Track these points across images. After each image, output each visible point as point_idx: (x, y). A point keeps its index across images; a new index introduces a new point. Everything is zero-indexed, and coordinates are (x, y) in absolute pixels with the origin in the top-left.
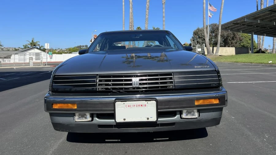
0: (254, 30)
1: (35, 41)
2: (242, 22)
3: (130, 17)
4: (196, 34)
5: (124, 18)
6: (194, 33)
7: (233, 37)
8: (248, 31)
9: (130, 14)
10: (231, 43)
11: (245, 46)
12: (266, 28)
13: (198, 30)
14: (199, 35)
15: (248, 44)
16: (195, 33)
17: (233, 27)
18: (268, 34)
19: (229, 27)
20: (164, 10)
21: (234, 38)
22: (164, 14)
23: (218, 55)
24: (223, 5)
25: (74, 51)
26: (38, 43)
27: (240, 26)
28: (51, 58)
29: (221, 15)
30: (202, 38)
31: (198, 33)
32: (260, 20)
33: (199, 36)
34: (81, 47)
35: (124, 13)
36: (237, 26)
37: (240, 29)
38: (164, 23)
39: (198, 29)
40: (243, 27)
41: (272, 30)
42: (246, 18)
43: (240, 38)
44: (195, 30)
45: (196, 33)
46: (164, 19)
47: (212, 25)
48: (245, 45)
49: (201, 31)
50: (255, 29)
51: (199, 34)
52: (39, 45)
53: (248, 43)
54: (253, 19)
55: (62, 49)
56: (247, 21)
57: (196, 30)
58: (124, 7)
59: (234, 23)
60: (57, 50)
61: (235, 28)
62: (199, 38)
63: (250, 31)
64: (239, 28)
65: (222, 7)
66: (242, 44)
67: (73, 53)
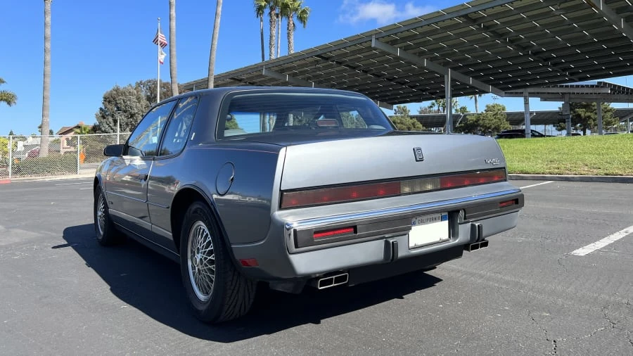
2: (252, 78)
4: (109, 102)
6: (105, 99)
13: (115, 92)
14: (119, 105)
16: (108, 99)
20: (48, 19)
22: (48, 31)
24: (217, 30)
30: (126, 111)
31: (117, 99)
39: (117, 90)
42: (266, 69)
44: (107, 92)
45: (112, 99)
46: (48, 45)
47: (150, 82)
49: (123, 93)
51: (118, 102)
54: (277, 71)
56: (267, 74)
57: (111, 91)
59: (232, 79)
65: (217, 36)
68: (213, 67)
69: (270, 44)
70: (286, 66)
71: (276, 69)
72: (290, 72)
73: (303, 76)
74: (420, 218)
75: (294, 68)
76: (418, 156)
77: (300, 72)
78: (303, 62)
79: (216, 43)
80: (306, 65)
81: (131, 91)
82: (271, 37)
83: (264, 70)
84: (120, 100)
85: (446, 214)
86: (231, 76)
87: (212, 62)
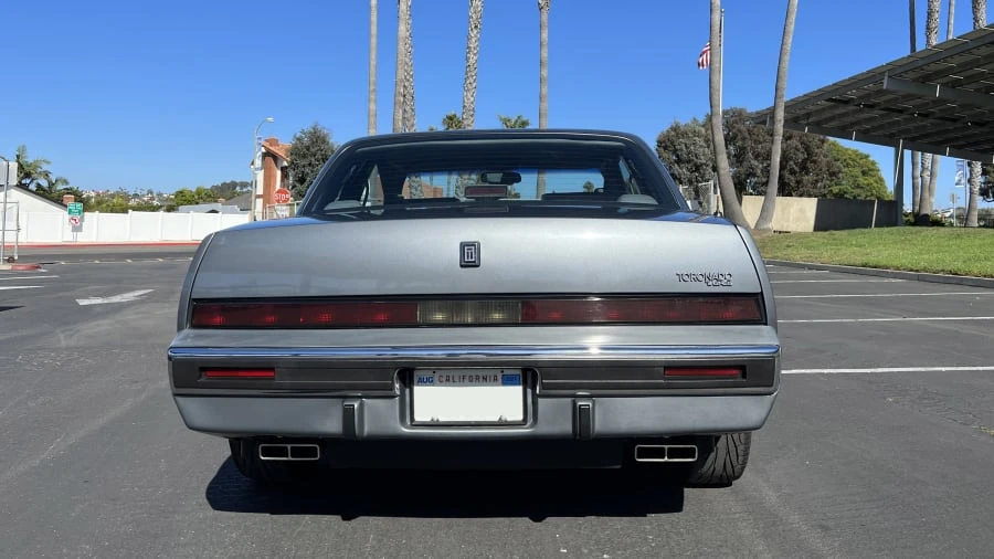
0: (907, 131)
1: (29, 159)
2: (868, 96)
3: (400, 57)
4: (665, 148)
5: (373, 63)
7: (805, 161)
8: (881, 132)
9: (398, 44)
10: (798, 182)
11: (846, 196)
12: (958, 125)
13: (673, 133)
14: (679, 152)
15: (858, 191)
16: (665, 144)
17: (827, 115)
18: (960, 147)
19: (808, 115)
20: (545, 35)
21: (809, 165)
22: (545, 53)
23: (770, 230)
24: (793, 18)
25: (190, 202)
26: (45, 167)
27: (855, 112)
28: (77, 229)
29: (786, 58)
30: (689, 161)
31: (676, 143)
32: (942, 85)
33: (677, 156)
34: (235, 188)
35: (374, 41)
36: (841, 110)
37: (853, 124)
38: (545, 90)
39: (675, 129)
40: (866, 115)
41: (981, 129)
42: (889, 77)
43: (829, 165)
44: (662, 133)
45: (668, 144)
46: (545, 73)
48: (845, 193)
49: (685, 134)
50: (911, 126)
51: (678, 147)
52: (47, 175)
53: (858, 186)
54: (914, 80)
55: (160, 195)
56: (893, 88)
57: (668, 131)
58: (374, 18)
59: (831, 100)
60: (143, 196)
61: (832, 119)
62: (679, 161)
63: (892, 136)
64: (851, 119)
65: (791, 28)
66: (836, 189)
67: (180, 208)
68: (784, 84)
69: (928, 28)
70: (934, 67)
71: (912, 75)
72: (945, 80)
73: (974, 86)
74: (445, 373)
75: (951, 70)
76: (470, 256)
77: (966, 78)
78: (967, 58)
79: (789, 40)
80: (976, 63)
81: (697, 128)
82: (930, 14)
83: (886, 78)
84: (681, 144)
85: (519, 372)
86: (828, 97)
87: (781, 74)
